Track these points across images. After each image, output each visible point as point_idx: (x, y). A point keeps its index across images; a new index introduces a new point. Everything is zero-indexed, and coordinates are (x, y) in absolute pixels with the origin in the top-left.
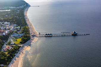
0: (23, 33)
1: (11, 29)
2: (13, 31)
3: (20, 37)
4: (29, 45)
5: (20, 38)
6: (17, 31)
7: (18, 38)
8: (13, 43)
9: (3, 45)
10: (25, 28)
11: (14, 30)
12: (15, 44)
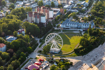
0: (91, 19)
1: (66, 6)
2: (70, 12)
3: (81, 32)
4: (96, 61)
5: (80, 34)
6: (78, 14)
7: (75, 35)
8: (58, 50)
9: (31, 52)
10: (100, 5)
11: (72, 9)
12: (60, 53)
